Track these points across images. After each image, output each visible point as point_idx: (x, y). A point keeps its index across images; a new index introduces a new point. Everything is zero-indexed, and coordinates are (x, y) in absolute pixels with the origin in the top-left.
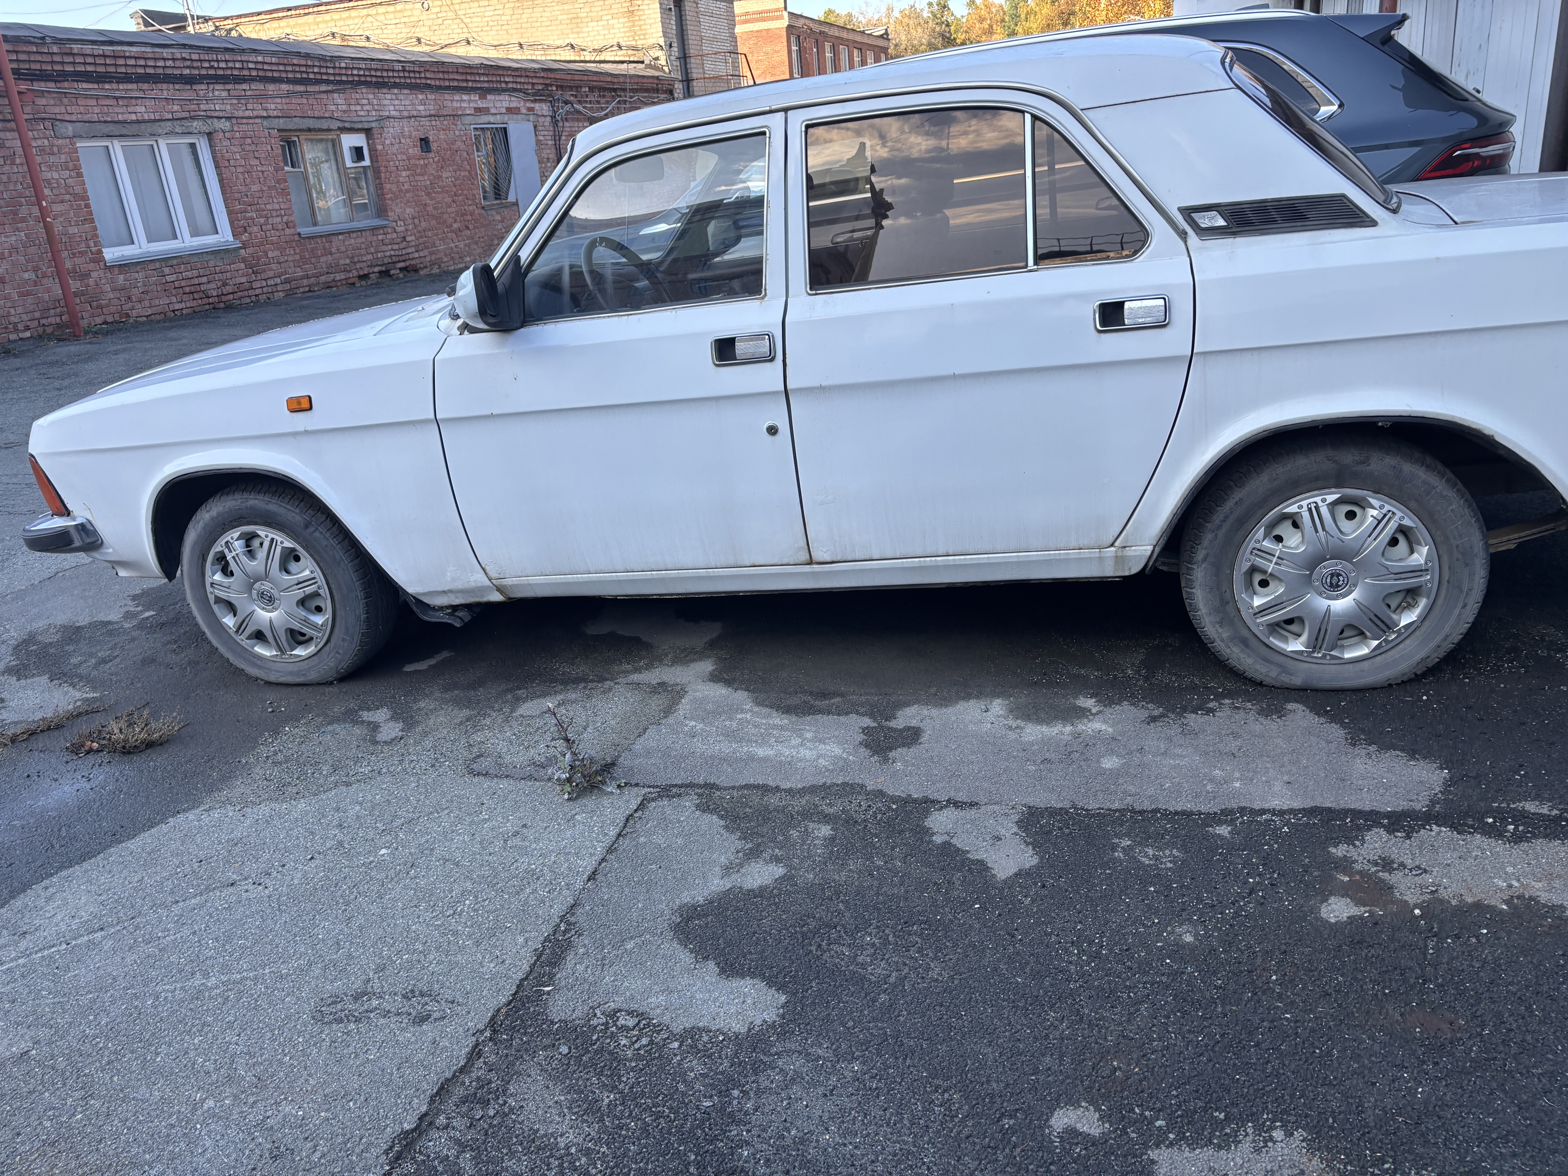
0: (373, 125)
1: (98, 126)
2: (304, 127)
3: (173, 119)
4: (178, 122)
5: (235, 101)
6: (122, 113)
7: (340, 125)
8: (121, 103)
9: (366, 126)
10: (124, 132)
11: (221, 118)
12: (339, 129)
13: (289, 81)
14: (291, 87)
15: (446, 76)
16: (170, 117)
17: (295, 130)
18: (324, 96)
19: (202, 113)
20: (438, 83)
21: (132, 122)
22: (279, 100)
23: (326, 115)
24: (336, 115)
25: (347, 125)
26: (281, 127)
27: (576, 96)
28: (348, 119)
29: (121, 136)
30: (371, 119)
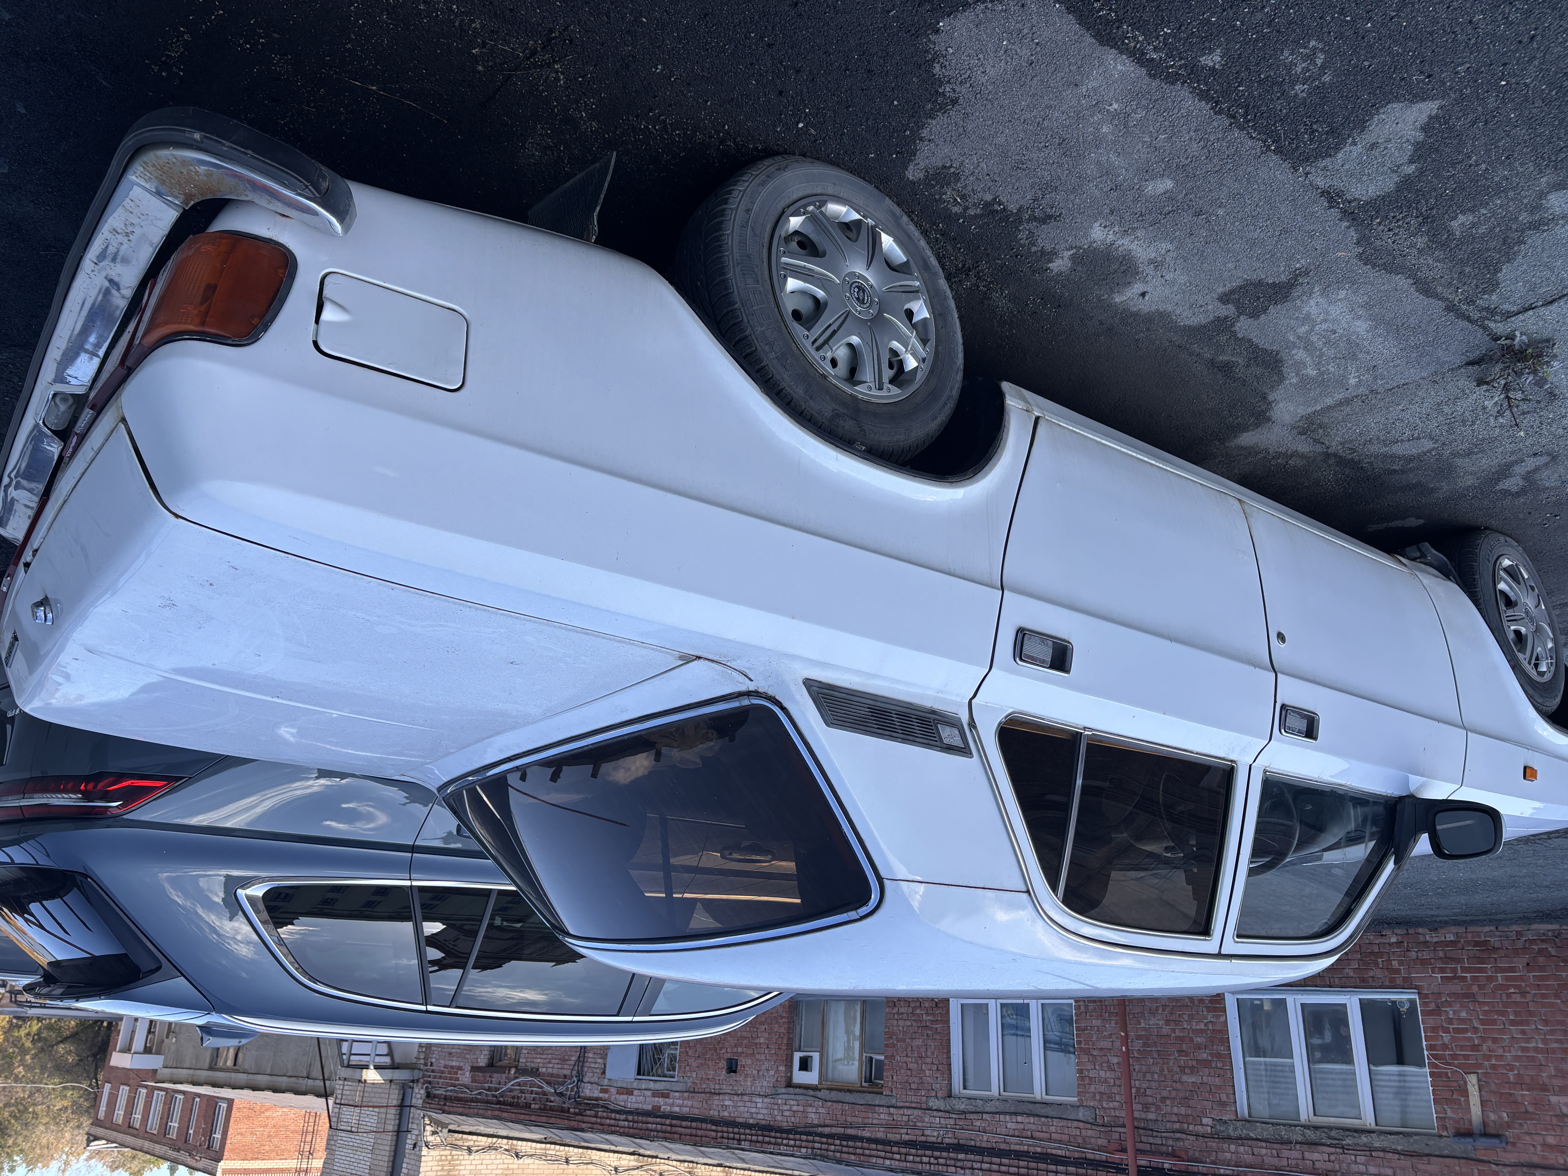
0: (783, 1090)
1: (1054, 1114)
2: (856, 1095)
3: (982, 1113)
4: (978, 1110)
5: (919, 1124)
6: (1029, 1123)
7: (819, 1094)
8: (1029, 1133)
9: (791, 1090)
10: (1031, 1106)
11: (936, 1110)
12: (820, 1090)
13: (861, 1139)
14: (860, 1133)
15: (694, 1131)
16: (985, 1116)
17: (864, 1092)
18: (828, 1122)
19: (954, 1116)
20: (704, 1126)
21: (1022, 1114)
22: (875, 1121)
23: (830, 1104)
24: (820, 1103)
25: (811, 1093)
26: (878, 1096)
27: (548, 1100)
28: (808, 1098)
29: (1035, 1103)
30: (785, 1096)
